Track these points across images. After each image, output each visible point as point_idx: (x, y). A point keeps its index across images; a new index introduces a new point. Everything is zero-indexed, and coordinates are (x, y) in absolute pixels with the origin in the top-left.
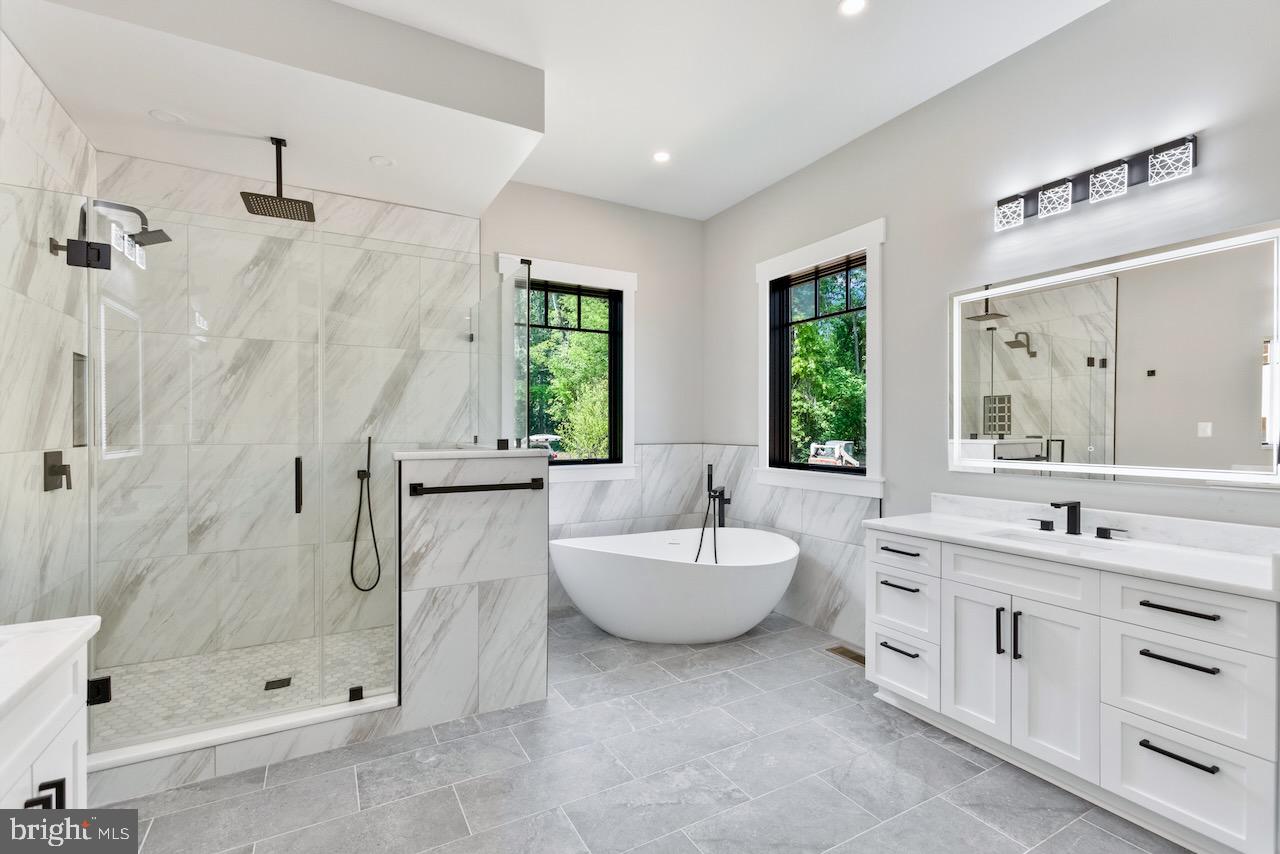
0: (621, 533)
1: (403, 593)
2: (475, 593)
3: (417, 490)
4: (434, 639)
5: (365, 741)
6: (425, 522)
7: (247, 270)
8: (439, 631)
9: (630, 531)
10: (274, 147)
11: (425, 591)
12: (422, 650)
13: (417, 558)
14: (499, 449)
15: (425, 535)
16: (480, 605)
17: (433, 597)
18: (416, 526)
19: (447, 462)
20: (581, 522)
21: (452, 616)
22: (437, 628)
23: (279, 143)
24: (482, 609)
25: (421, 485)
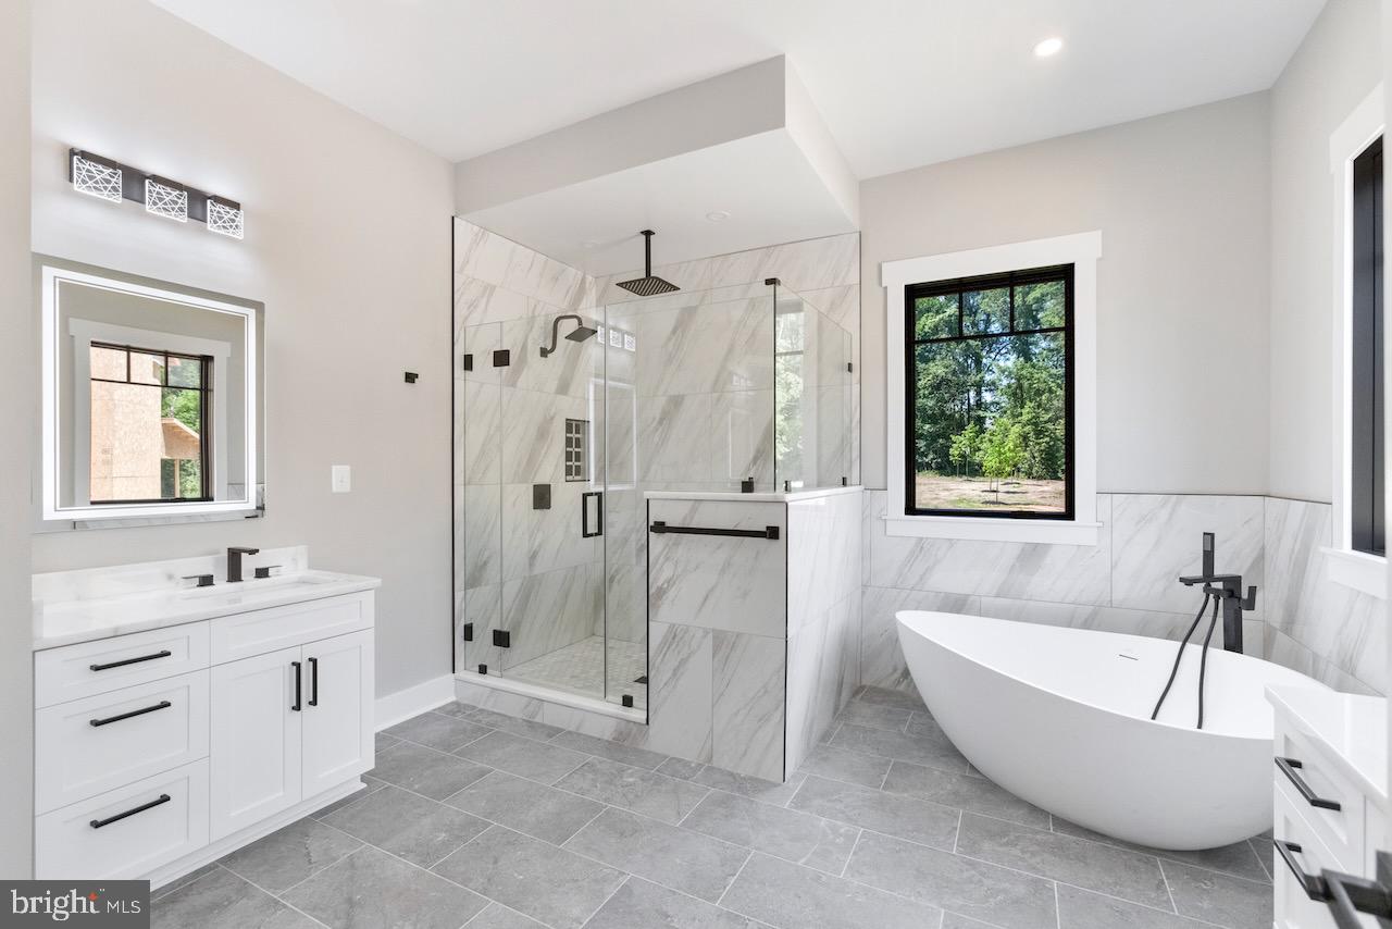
0: (1069, 625)
1: (650, 623)
2: (709, 642)
3: (660, 528)
4: (674, 674)
5: (623, 745)
6: (667, 559)
7: (669, 339)
8: (678, 668)
9: (1087, 625)
10: (644, 237)
11: (667, 626)
12: (665, 681)
13: (661, 592)
14: (743, 492)
15: (667, 573)
16: (713, 657)
17: (673, 635)
18: (660, 561)
19: (686, 502)
20: (997, 596)
21: (689, 656)
22: (677, 663)
23: (648, 234)
24: (716, 659)
25: (663, 523)
